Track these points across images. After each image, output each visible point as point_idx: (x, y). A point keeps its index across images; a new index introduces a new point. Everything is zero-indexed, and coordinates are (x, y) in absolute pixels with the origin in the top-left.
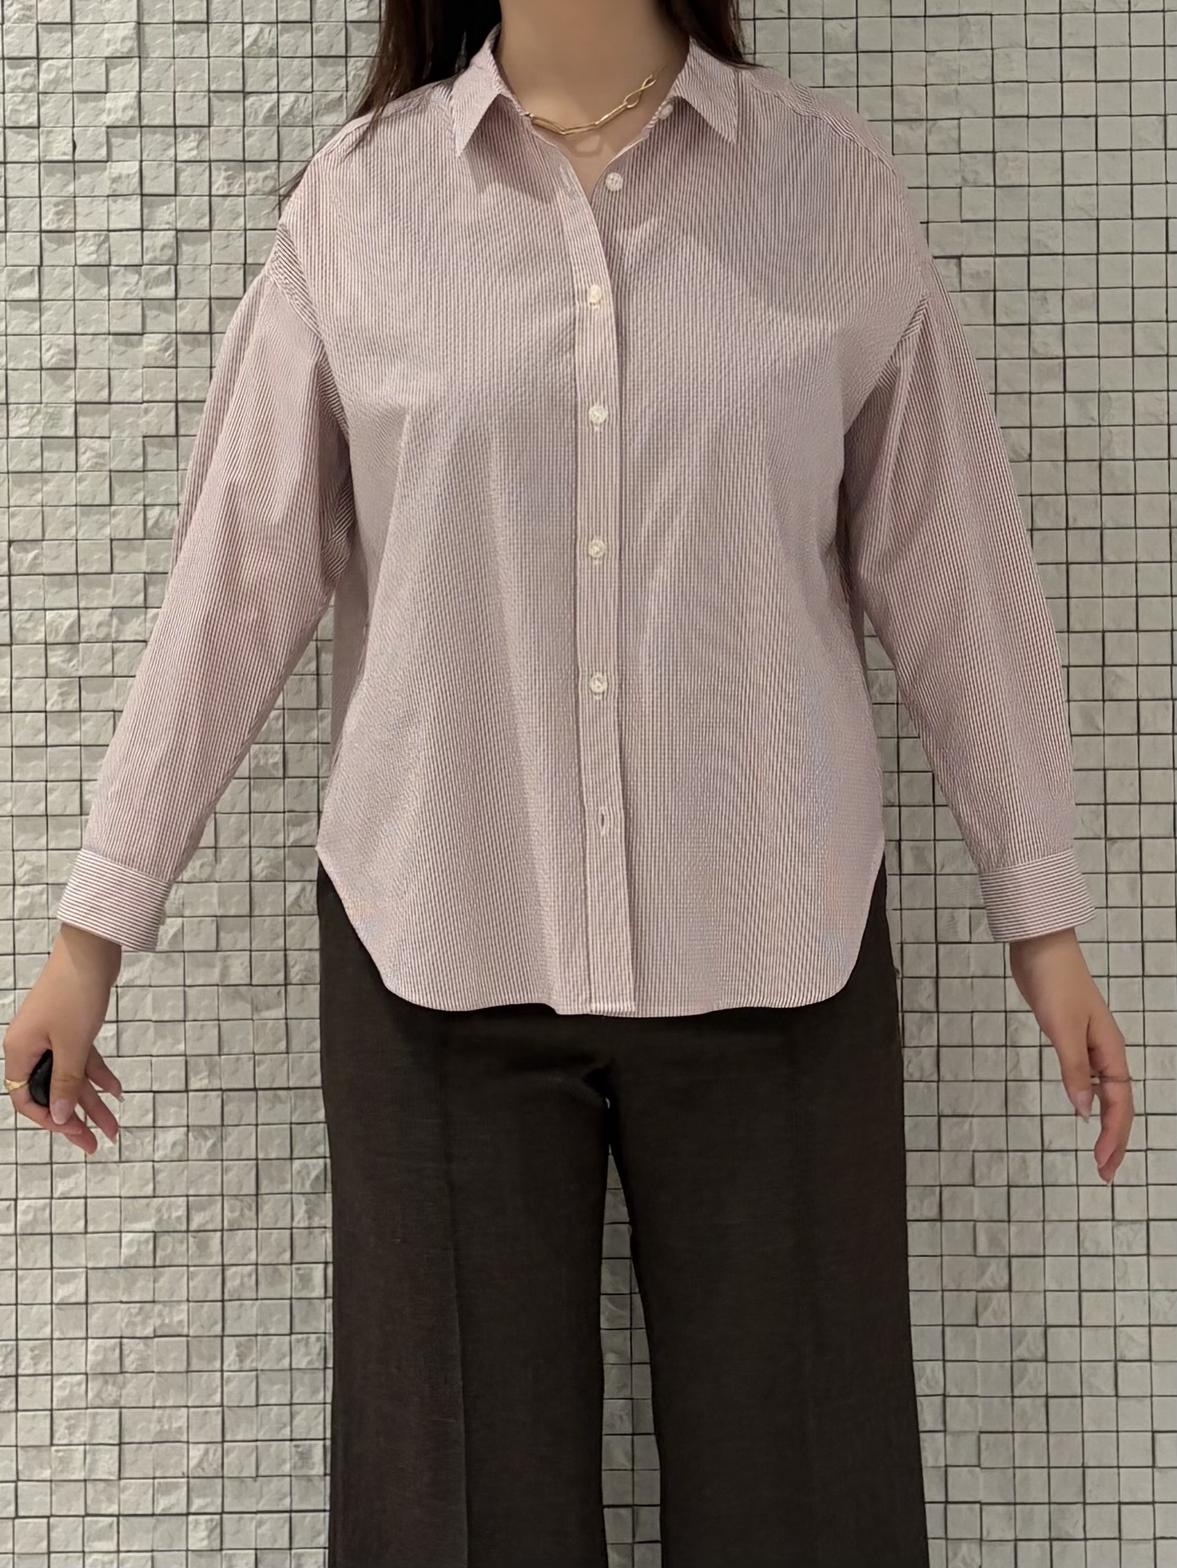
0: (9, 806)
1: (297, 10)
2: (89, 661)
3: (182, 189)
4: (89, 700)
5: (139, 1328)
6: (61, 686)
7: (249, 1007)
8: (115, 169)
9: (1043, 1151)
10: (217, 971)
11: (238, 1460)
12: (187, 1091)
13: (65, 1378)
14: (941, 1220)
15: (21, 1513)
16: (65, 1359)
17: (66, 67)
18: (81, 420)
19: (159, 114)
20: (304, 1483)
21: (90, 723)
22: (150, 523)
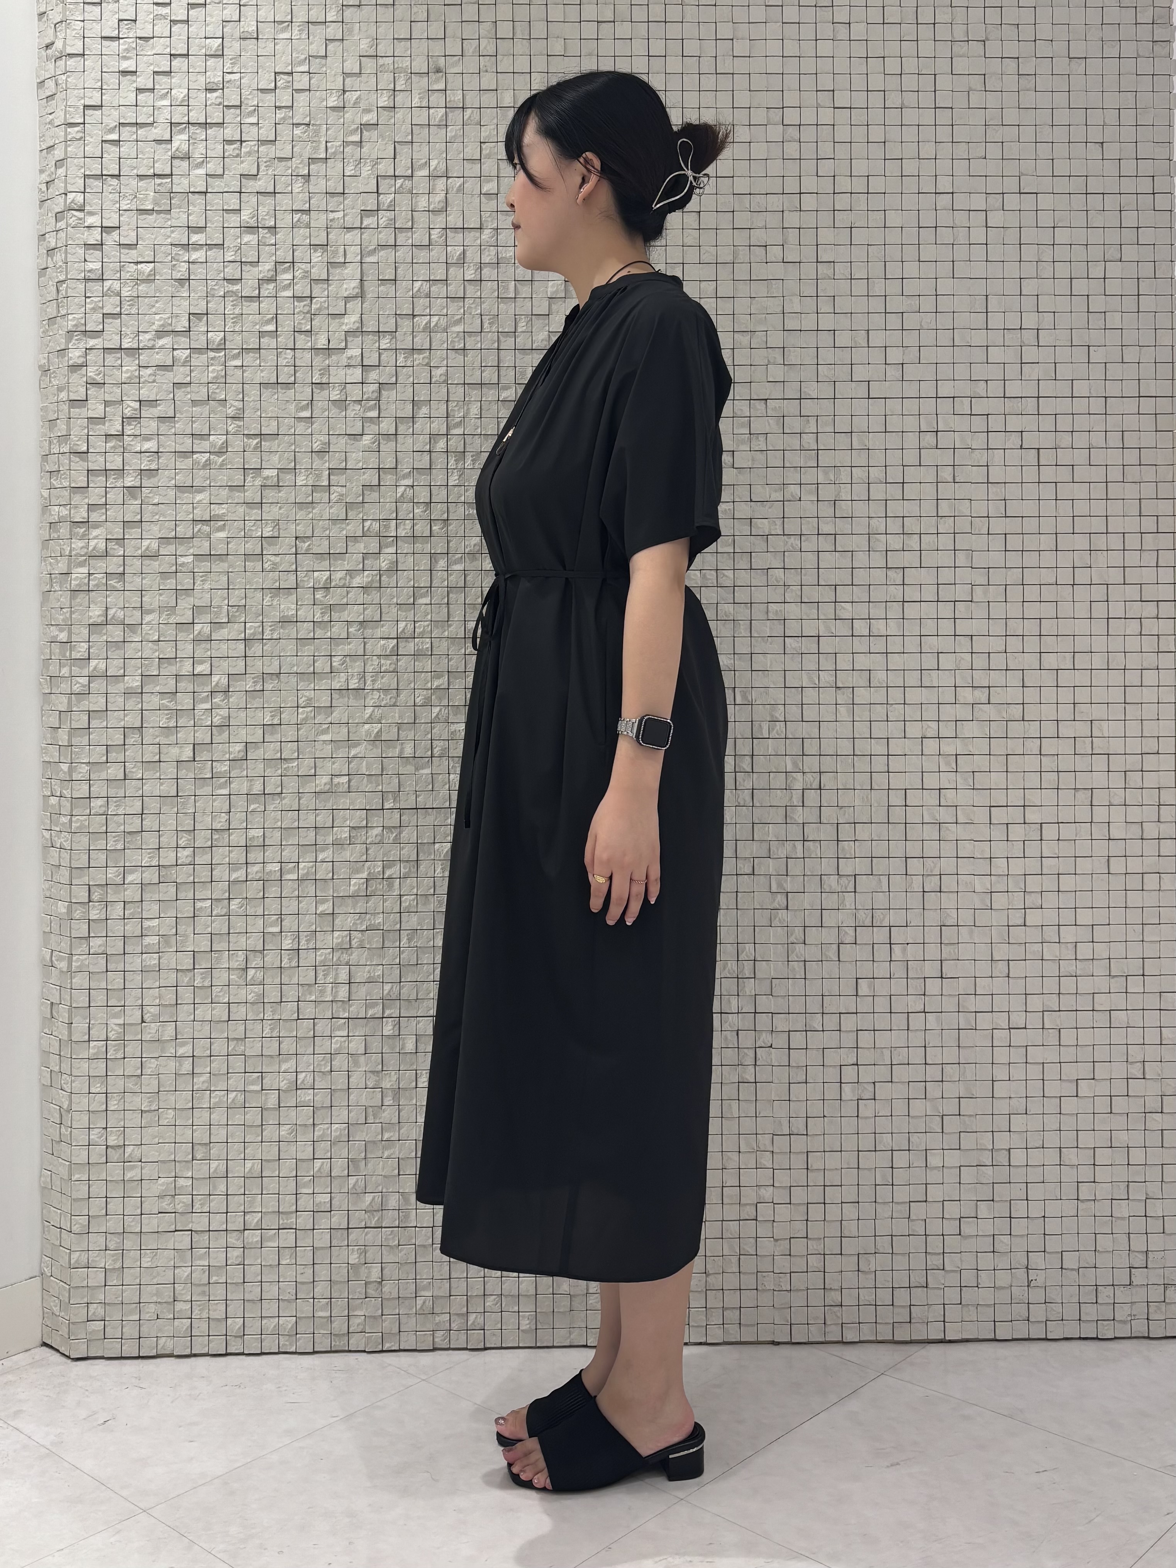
0: (295, 669)
1: (440, 274)
2: (335, 597)
3: (382, 363)
4: (335, 616)
5: (359, 926)
6: (321, 609)
7: (414, 767)
8: (349, 353)
9: (804, 841)
10: (398, 750)
12: (383, 809)
13: (322, 951)
15: (300, 1017)
16: (323, 941)
17: (325, 302)
18: (332, 477)
19: (371, 326)
21: (335, 628)
22: (366, 529)
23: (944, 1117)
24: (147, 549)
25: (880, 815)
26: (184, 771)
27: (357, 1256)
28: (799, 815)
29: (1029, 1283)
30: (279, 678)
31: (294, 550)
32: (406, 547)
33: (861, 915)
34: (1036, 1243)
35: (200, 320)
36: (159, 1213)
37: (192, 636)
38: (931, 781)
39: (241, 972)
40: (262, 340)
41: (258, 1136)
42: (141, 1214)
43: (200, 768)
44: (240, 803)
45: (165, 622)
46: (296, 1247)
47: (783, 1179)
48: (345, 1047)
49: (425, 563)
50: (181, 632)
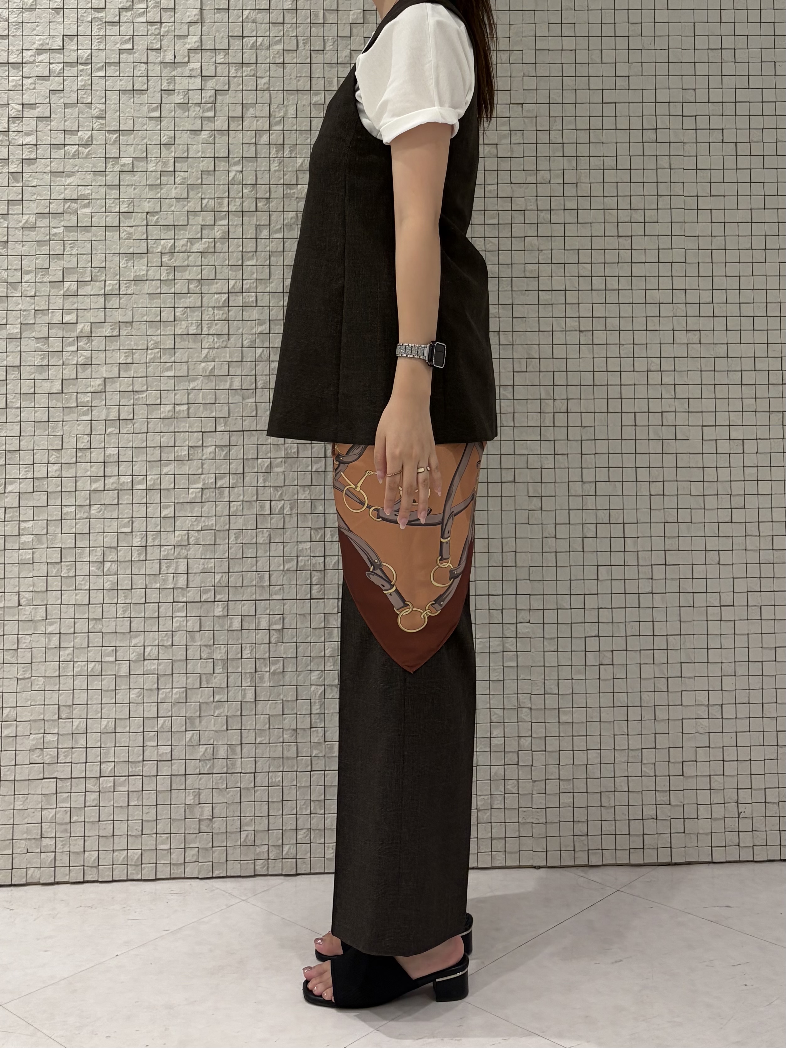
0: (145, 318)
1: (264, 5)
2: (178, 260)
3: (218, 74)
4: (178, 276)
5: (195, 527)
6: (167, 270)
7: (241, 398)
8: (191, 66)
9: (555, 454)
10: (228, 383)
11: (235, 580)
12: (216, 432)
13: (165, 547)
14: (515, 482)
15: (147, 601)
16: (166, 538)
17: (172, 26)
18: (176, 164)
19: (209, 44)
20: (261, 589)
21: (178, 285)
22: (203, 205)
23: (669, 679)
24: (27, 222)
25: (615, 433)
26: (54, 401)
27: (192, 797)
28: (549, 434)
29: (739, 814)
30: (132, 326)
31: (145, 223)
32: (236, 220)
33: (600, 513)
34: (744, 782)
35: (72, 40)
36: (31, 763)
37: (62, 292)
38: (655, 406)
39: (100, 565)
40: (121, 56)
41: (112, 698)
42: (16, 765)
43: (67, 399)
44: (99, 427)
45: (40, 281)
46: (142, 791)
47: (539, 731)
48: (183, 626)
49: (251, 233)
50: (53, 288)
